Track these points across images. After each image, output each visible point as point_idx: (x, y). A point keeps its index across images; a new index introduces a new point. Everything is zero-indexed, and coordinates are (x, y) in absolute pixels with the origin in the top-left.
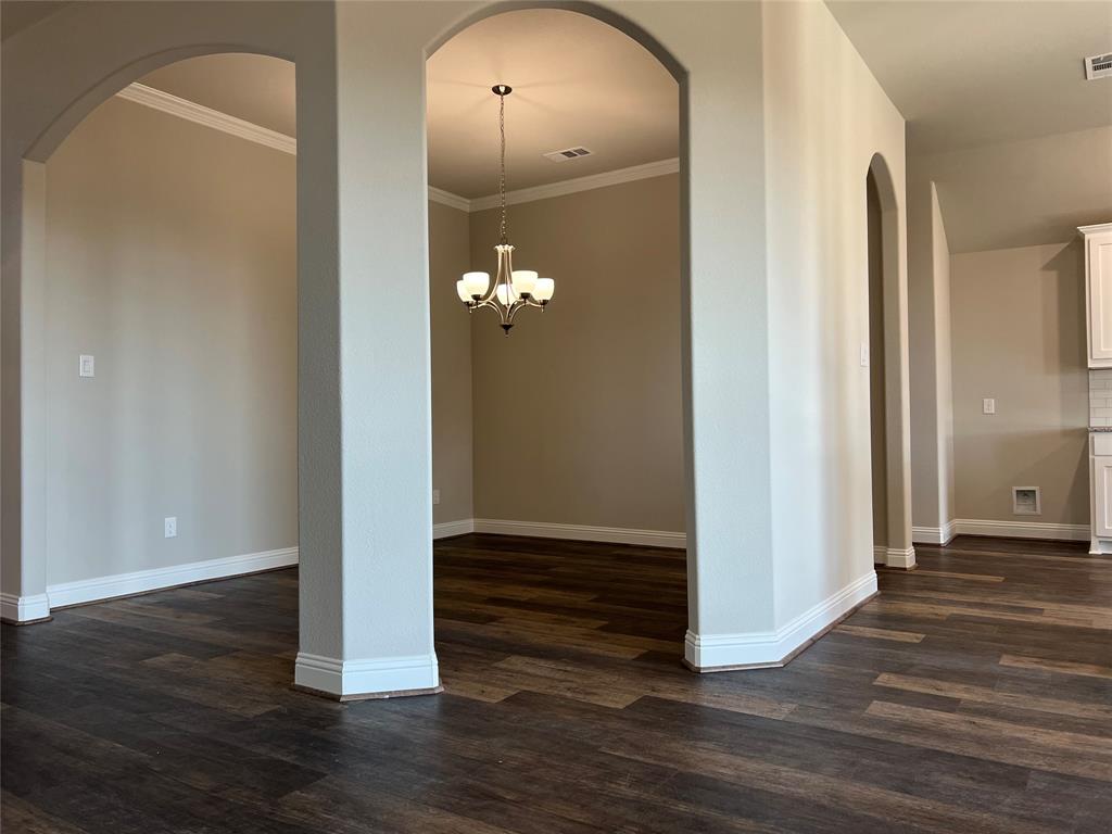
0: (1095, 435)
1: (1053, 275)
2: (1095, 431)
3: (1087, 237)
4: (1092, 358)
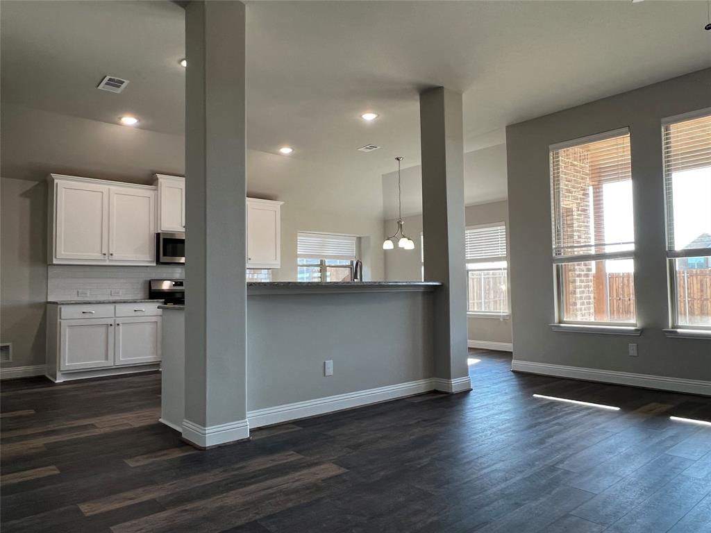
0: (62, 306)
1: (27, 202)
2: (63, 304)
3: (56, 181)
4: (56, 257)
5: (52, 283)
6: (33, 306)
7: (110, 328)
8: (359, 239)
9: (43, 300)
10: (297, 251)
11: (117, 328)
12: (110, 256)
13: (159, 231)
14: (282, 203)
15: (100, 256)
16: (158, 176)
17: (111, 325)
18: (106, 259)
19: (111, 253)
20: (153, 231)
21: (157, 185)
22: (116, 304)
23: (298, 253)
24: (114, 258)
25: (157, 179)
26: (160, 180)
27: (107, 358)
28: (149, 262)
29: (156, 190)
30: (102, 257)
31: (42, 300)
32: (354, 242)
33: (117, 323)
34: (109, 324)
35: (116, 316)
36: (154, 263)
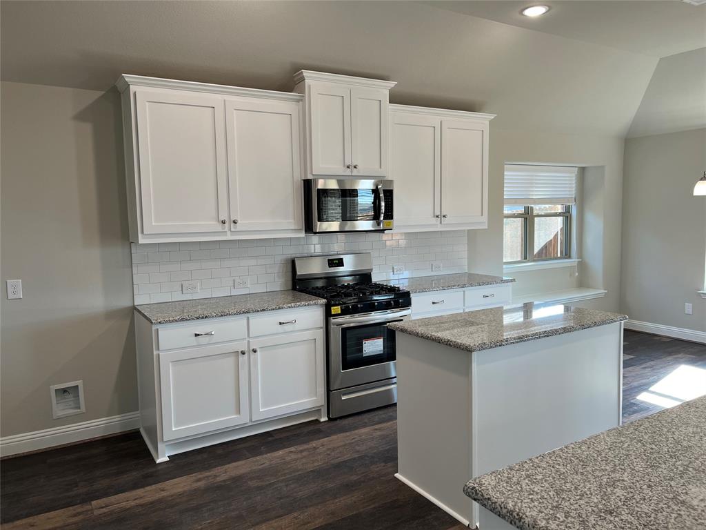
3: (133, 88)
4: (143, 232)
5: (139, 274)
6: (111, 315)
7: (241, 358)
8: (583, 170)
9: (128, 304)
10: (503, 195)
11: (252, 355)
12: (232, 224)
13: (310, 177)
14: (492, 117)
15: (215, 226)
16: (306, 73)
17: (243, 353)
18: (226, 230)
19: (233, 219)
20: (299, 177)
21: (302, 91)
22: (248, 315)
23: (505, 197)
24: (239, 227)
25: (303, 79)
26: (307, 82)
27: (238, 411)
28: (295, 230)
29: (301, 100)
30: (219, 228)
31: (125, 303)
32: (574, 175)
33: (251, 349)
34: (240, 351)
35: (251, 336)
36: (302, 232)
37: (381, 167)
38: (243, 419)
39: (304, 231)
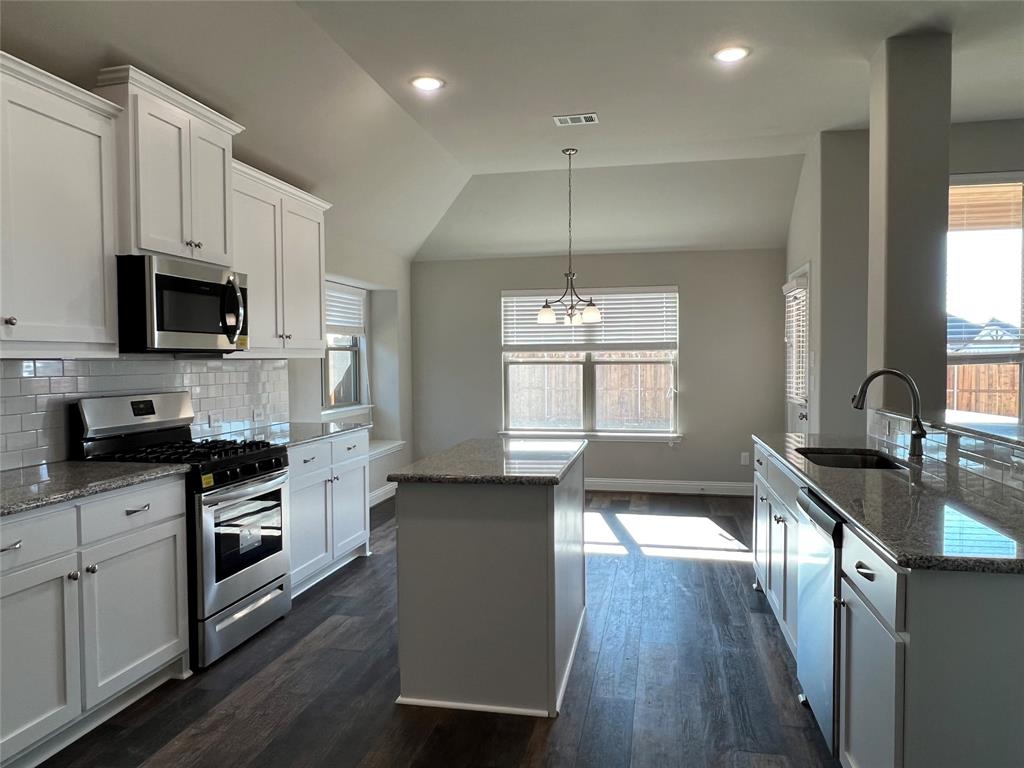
7: (69, 589)
8: (371, 294)
11: (87, 579)
13: (135, 252)
14: (328, 206)
16: (133, 72)
22: (80, 503)
26: (130, 87)
27: (63, 698)
28: (106, 346)
29: (118, 116)
32: (361, 299)
33: (84, 567)
34: (66, 574)
35: (84, 541)
36: (115, 350)
37: (226, 253)
38: (72, 711)
39: (118, 349)
